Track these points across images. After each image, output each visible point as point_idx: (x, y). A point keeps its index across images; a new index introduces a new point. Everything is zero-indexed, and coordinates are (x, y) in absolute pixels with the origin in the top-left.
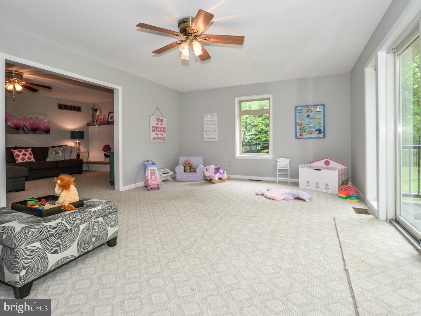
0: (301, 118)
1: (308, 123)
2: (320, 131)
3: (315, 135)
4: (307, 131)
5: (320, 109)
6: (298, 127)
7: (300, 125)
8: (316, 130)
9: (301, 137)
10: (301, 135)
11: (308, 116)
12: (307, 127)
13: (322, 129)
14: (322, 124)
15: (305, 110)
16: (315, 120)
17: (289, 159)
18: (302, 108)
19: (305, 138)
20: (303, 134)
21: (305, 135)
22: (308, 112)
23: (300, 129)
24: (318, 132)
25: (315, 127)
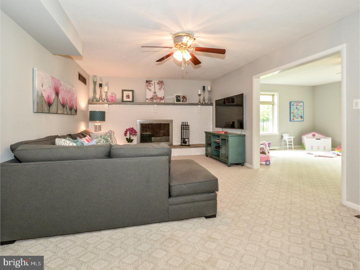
0: (293, 109)
1: (296, 112)
2: (301, 117)
3: (300, 119)
4: (296, 117)
5: (302, 104)
6: (292, 115)
7: (293, 113)
8: (300, 117)
9: (293, 120)
10: (293, 119)
11: (297, 108)
12: (296, 114)
13: (303, 116)
14: (303, 113)
15: (295, 104)
16: (300, 111)
17: (289, 134)
18: (294, 103)
19: (295, 121)
20: (294, 118)
21: (295, 120)
22: (297, 105)
23: (293, 116)
24: (301, 118)
25: (299, 115)
